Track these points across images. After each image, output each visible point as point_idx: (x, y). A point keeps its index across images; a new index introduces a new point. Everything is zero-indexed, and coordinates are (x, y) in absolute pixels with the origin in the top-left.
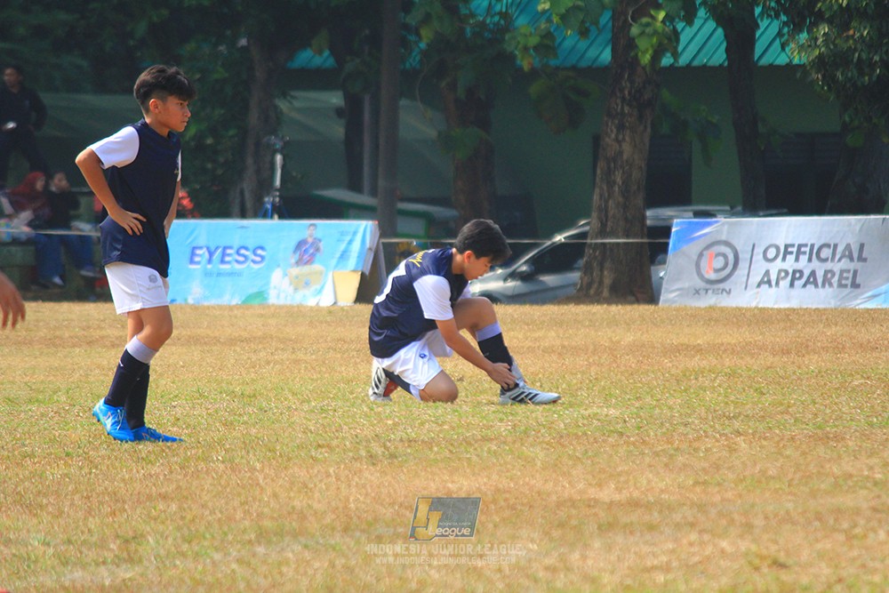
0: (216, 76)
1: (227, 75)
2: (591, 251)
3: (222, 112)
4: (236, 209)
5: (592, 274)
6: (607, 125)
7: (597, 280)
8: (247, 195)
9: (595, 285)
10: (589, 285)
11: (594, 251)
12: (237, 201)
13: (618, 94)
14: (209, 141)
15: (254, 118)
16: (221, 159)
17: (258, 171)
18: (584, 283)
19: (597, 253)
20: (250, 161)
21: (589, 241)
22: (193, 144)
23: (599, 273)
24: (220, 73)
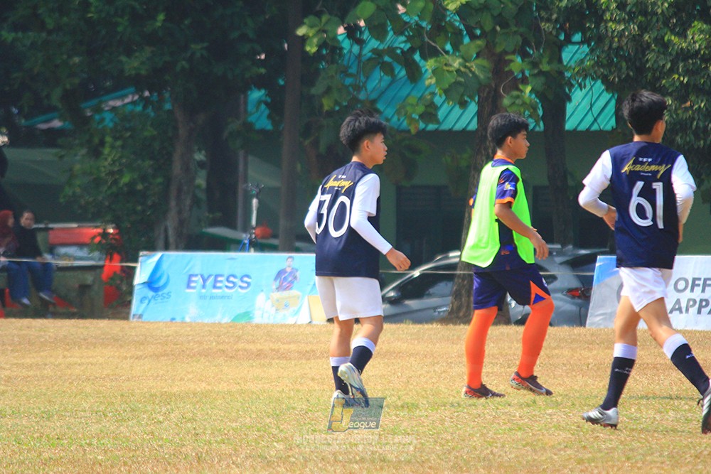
0: (146, 134)
1: (155, 133)
2: (460, 281)
3: (151, 163)
4: (161, 243)
5: (461, 299)
6: (474, 178)
7: (465, 304)
8: (171, 232)
9: (464, 310)
10: (459, 309)
11: (463, 280)
12: (162, 237)
13: (484, 152)
14: (140, 187)
15: (177, 168)
16: (149, 203)
17: (180, 212)
18: (455, 307)
19: (466, 282)
20: (173, 203)
21: (458, 272)
22: (125, 189)
23: (467, 299)
24: (149, 132)
